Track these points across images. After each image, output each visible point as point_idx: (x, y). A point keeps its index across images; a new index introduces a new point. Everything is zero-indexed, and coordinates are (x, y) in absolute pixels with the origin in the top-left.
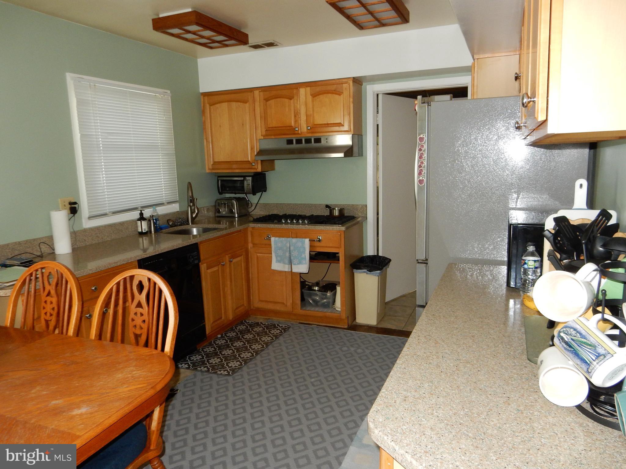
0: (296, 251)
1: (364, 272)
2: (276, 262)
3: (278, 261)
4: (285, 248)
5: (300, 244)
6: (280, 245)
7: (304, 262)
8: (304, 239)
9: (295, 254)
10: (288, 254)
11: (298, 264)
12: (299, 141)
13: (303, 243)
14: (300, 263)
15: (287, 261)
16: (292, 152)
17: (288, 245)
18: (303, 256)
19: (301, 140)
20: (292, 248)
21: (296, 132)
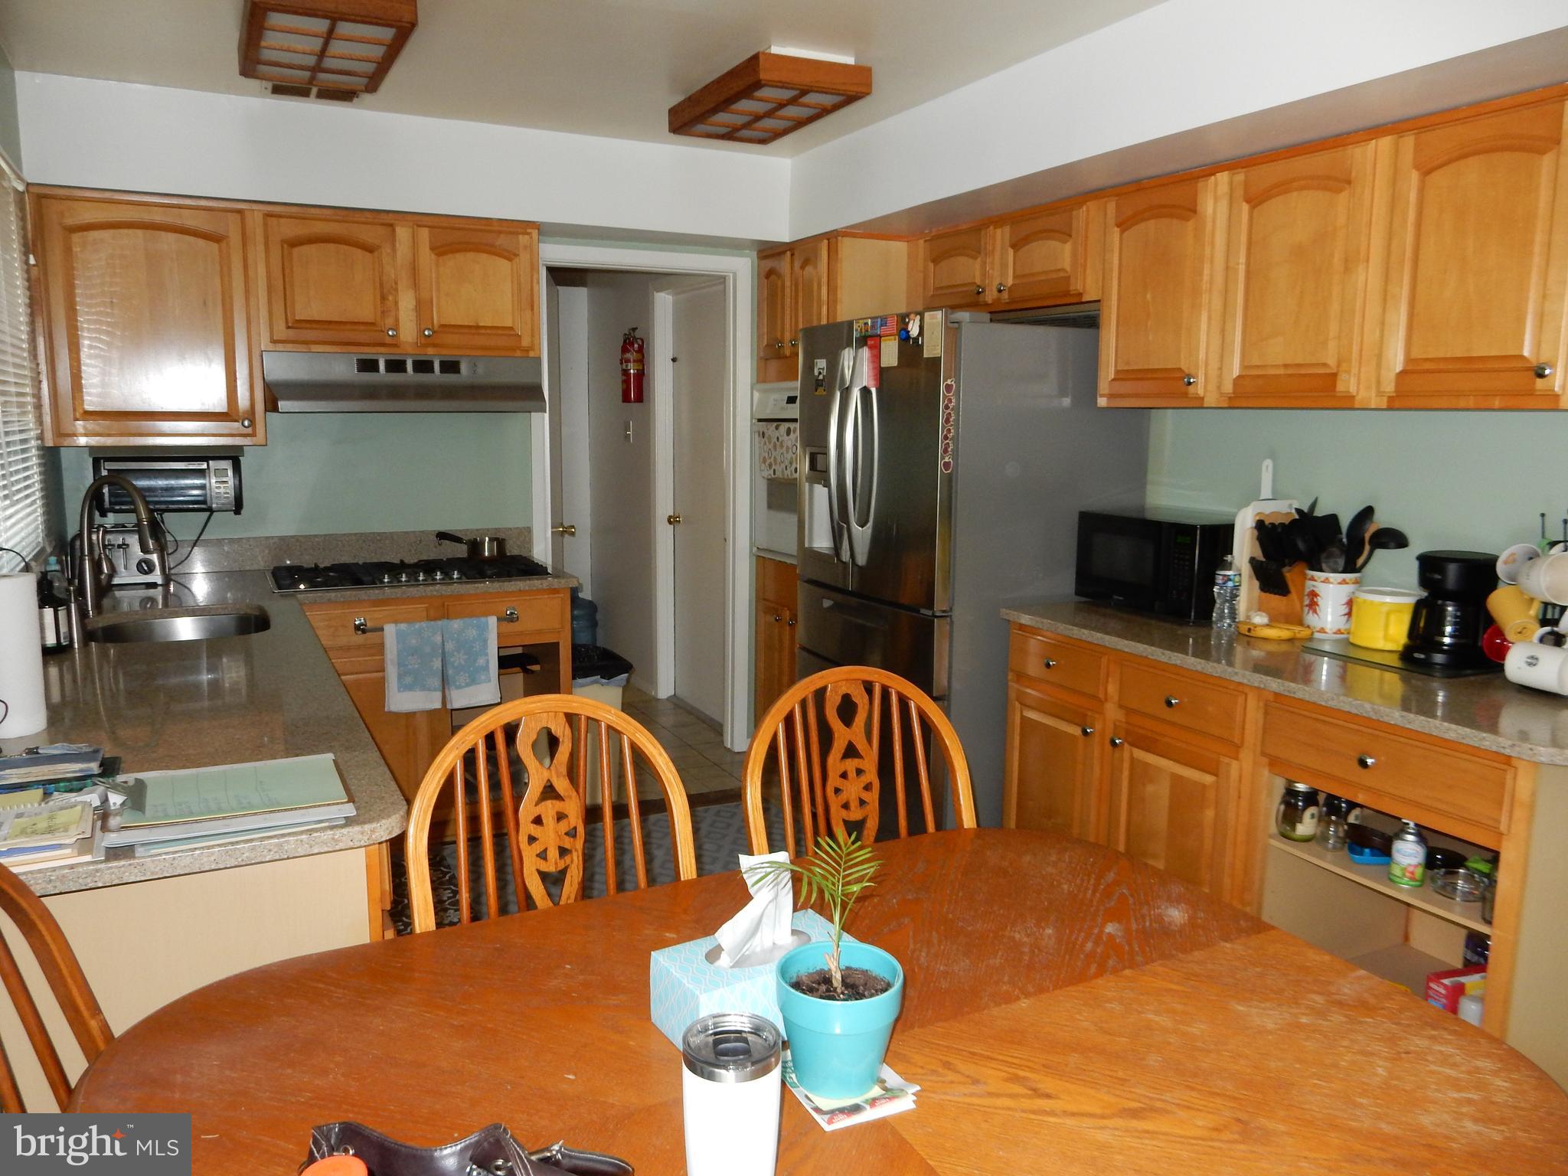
0: (462, 652)
1: (596, 682)
2: (399, 691)
3: (404, 687)
4: (428, 650)
5: (472, 633)
6: (414, 641)
7: (483, 677)
8: (483, 619)
9: (458, 659)
10: (437, 664)
11: (468, 685)
12: (396, 366)
13: (483, 629)
14: (473, 681)
15: (436, 682)
16: (370, 393)
17: (438, 639)
18: (481, 661)
19: (404, 362)
20: (449, 646)
21: (388, 340)
